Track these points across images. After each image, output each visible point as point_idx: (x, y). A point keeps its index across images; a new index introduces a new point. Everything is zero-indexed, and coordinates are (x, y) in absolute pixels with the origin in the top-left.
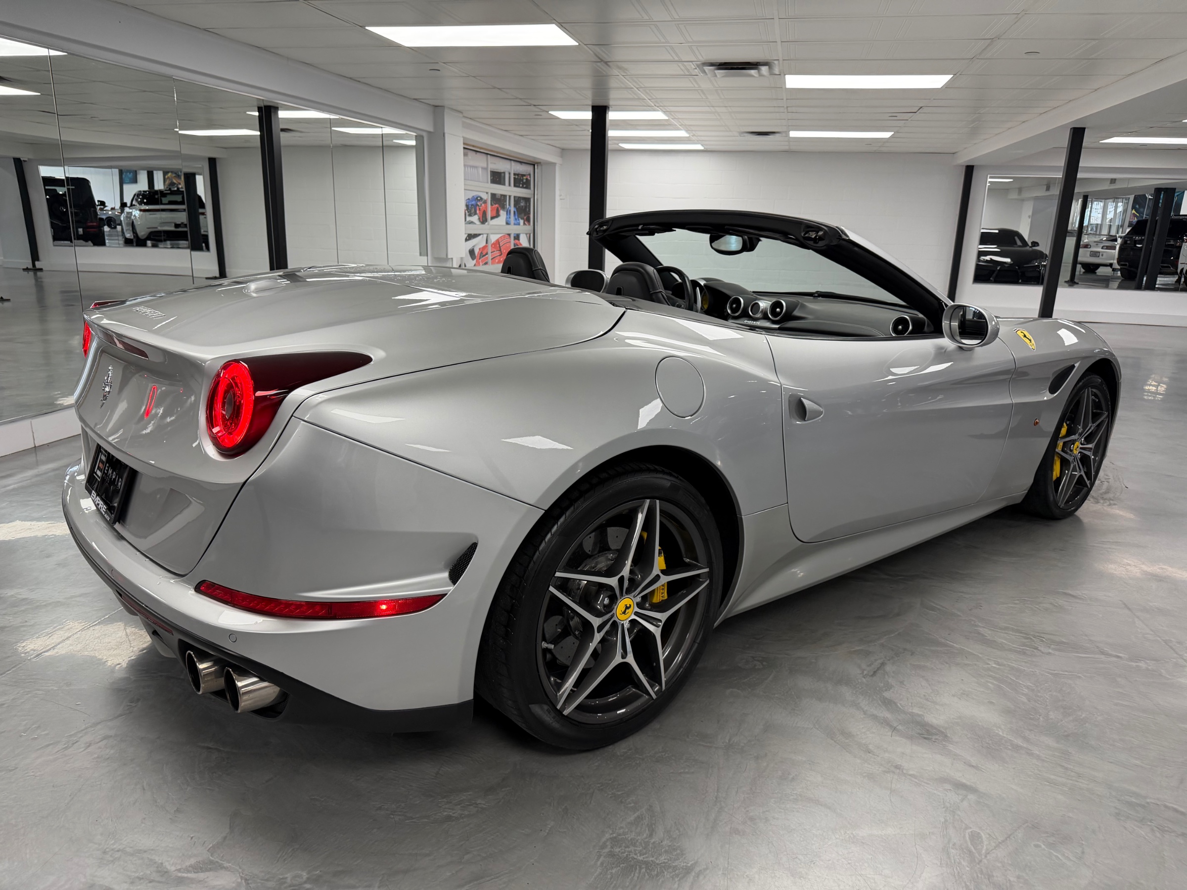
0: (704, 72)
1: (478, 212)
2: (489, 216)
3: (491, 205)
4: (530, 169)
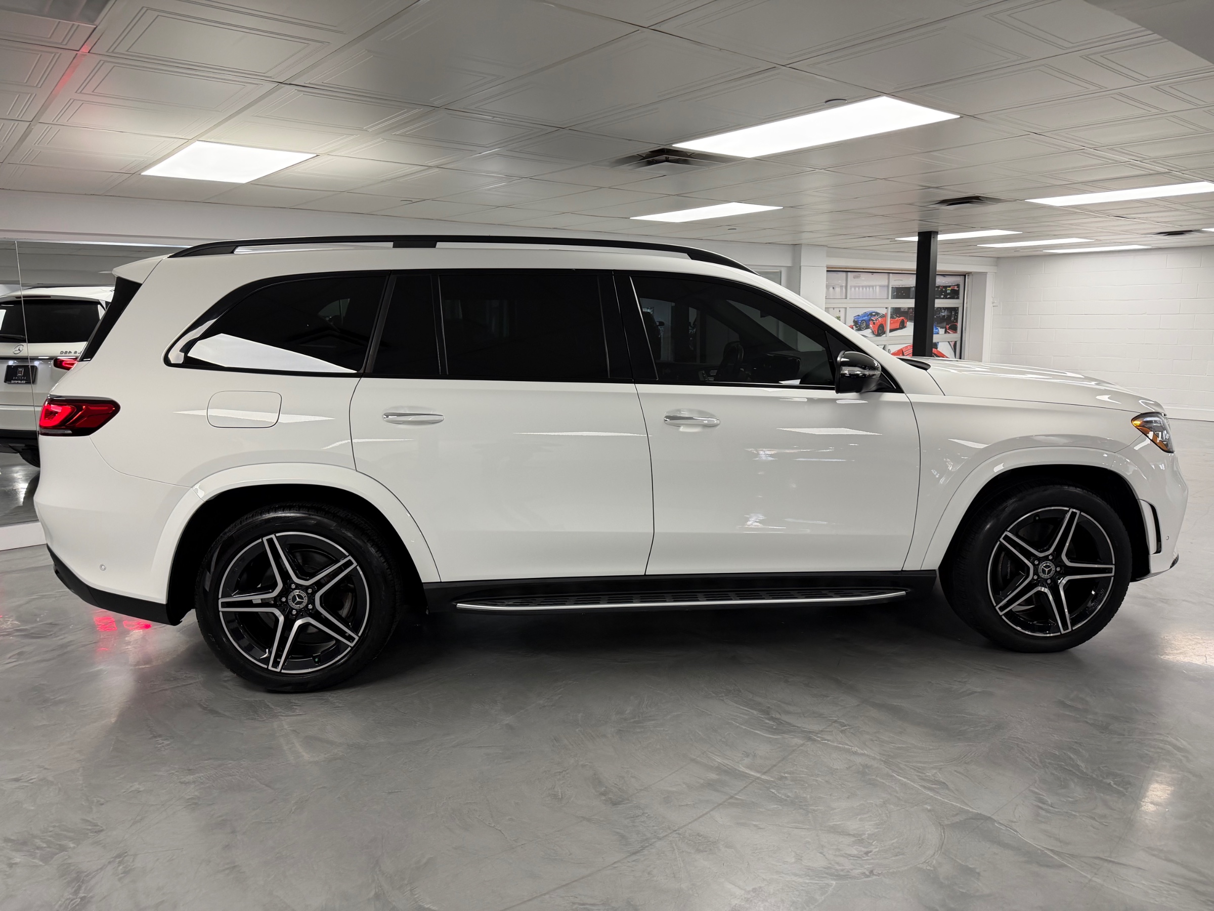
1: (871, 326)
2: (888, 328)
3: (892, 317)
4: (959, 280)
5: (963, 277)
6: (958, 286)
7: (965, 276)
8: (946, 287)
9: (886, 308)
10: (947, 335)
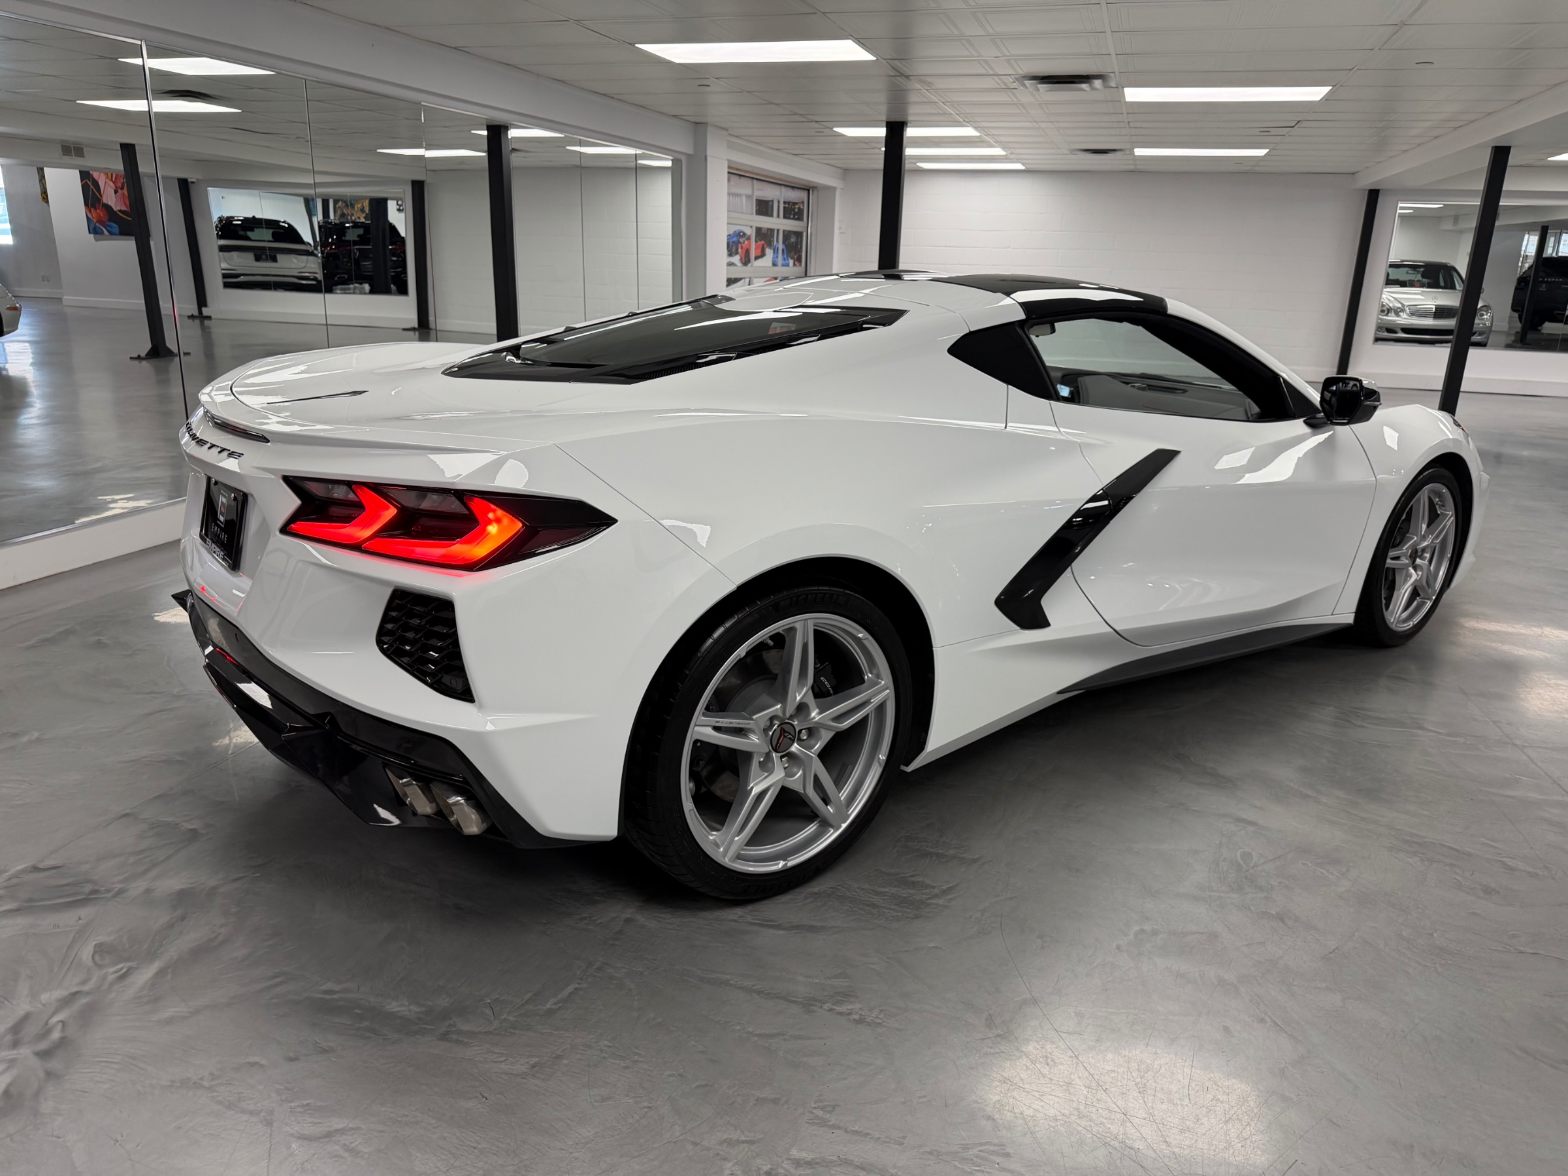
0: (1024, 85)
1: (740, 250)
2: (753, 255)
3: (756, 242)
4: (804, 195)
5: (806, 192)
6: (803, 203)
7: (809, 190)
8: (795, 204)
9: (751, 227)
10: (795, 268)
